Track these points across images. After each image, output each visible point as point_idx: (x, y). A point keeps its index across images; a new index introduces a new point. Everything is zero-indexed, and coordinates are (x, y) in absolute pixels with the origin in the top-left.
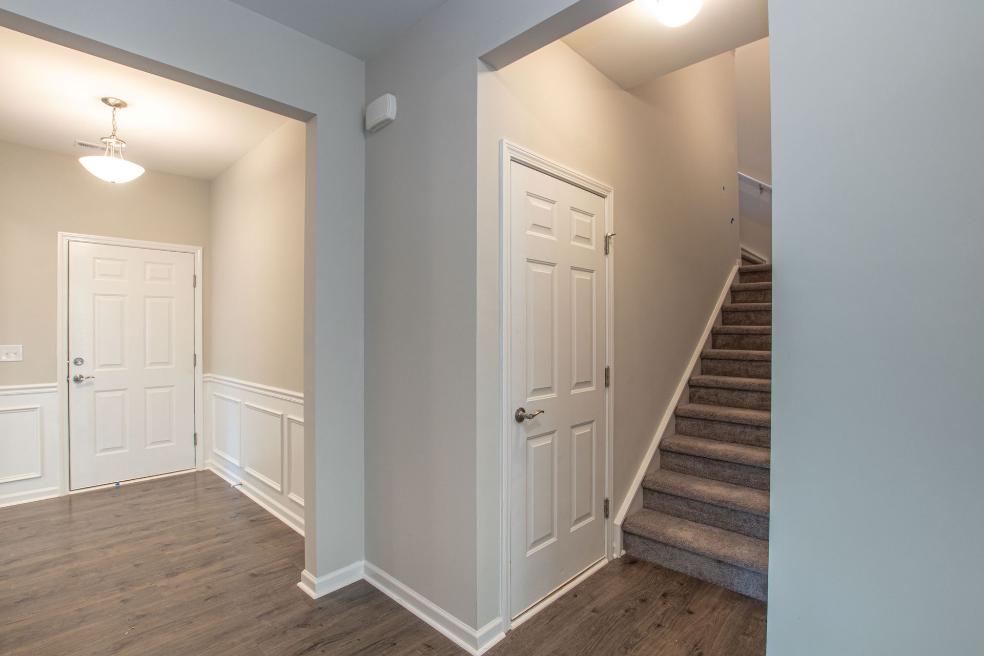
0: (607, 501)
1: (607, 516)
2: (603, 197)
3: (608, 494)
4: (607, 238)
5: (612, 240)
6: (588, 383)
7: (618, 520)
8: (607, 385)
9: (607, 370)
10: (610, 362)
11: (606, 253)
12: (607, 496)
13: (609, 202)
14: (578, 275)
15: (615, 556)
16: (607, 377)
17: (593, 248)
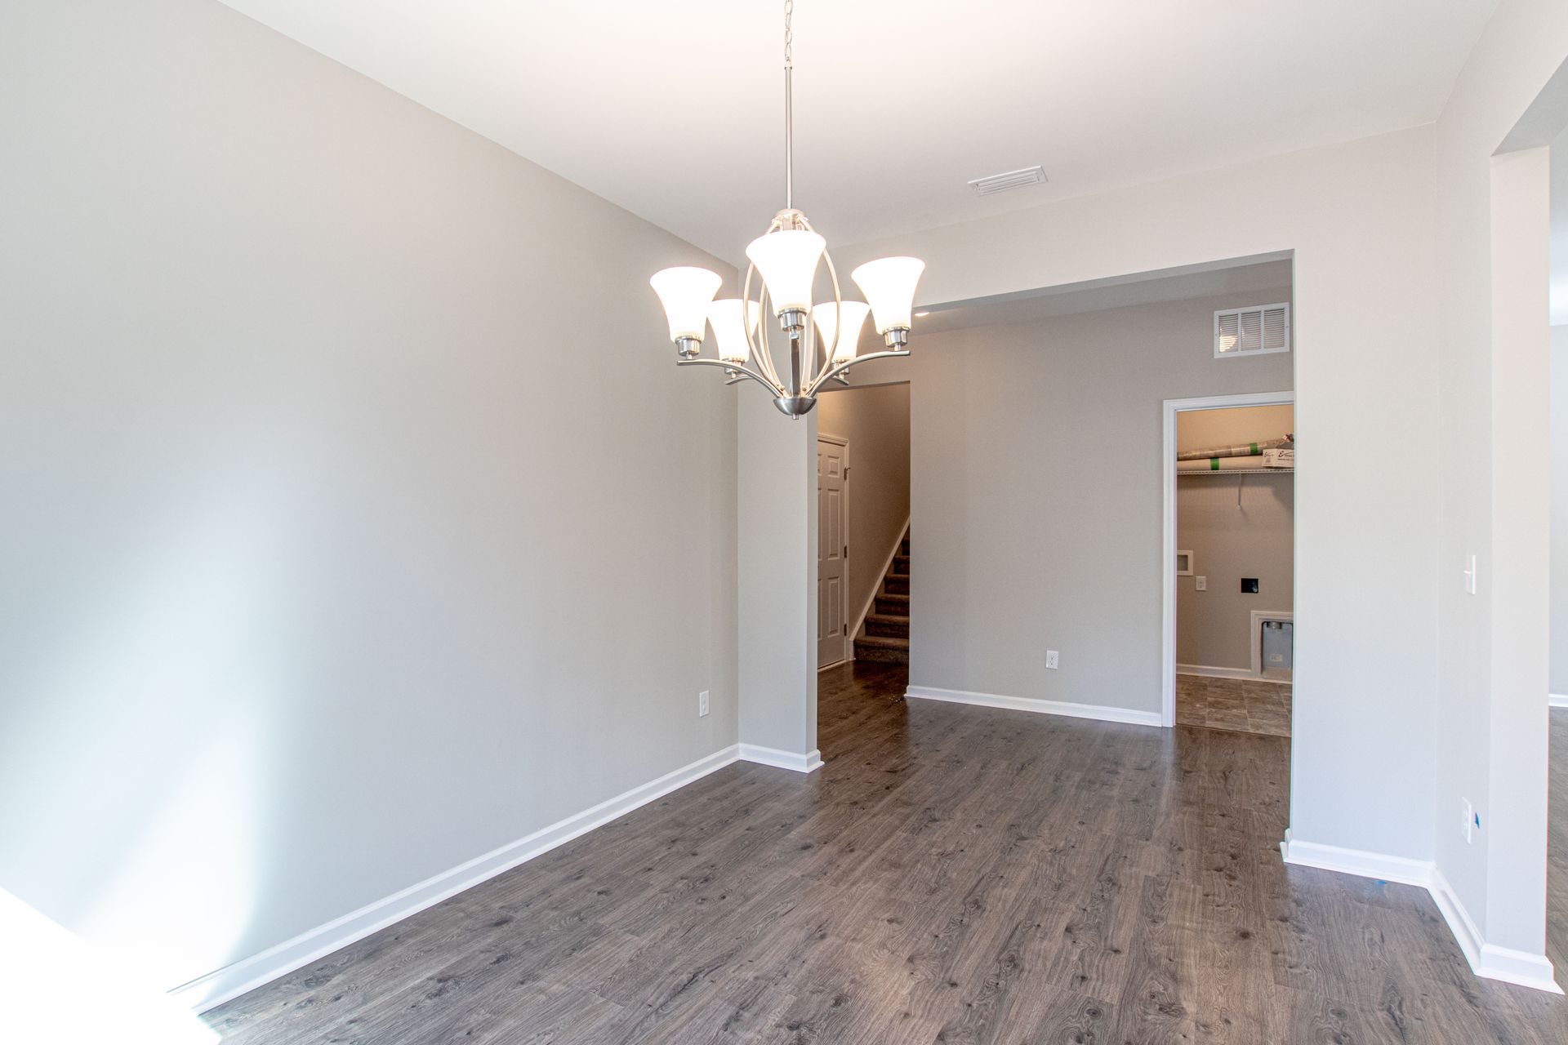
0: (845, 626)
1: (845, 634)
2: (843, 446)
3: (846, 621)
4: (846, 470)
5: (848, 471)
6: (836, 555)
7: (852, 637)
8: (845, 556)
9: (845, 548)
10: (847, 543)
11: (845, 478)
12: (845, 622)
13: (846, 449)
14: (832, 494)
15: (850, 660)
16: (845, 552)
17: (838, 477)
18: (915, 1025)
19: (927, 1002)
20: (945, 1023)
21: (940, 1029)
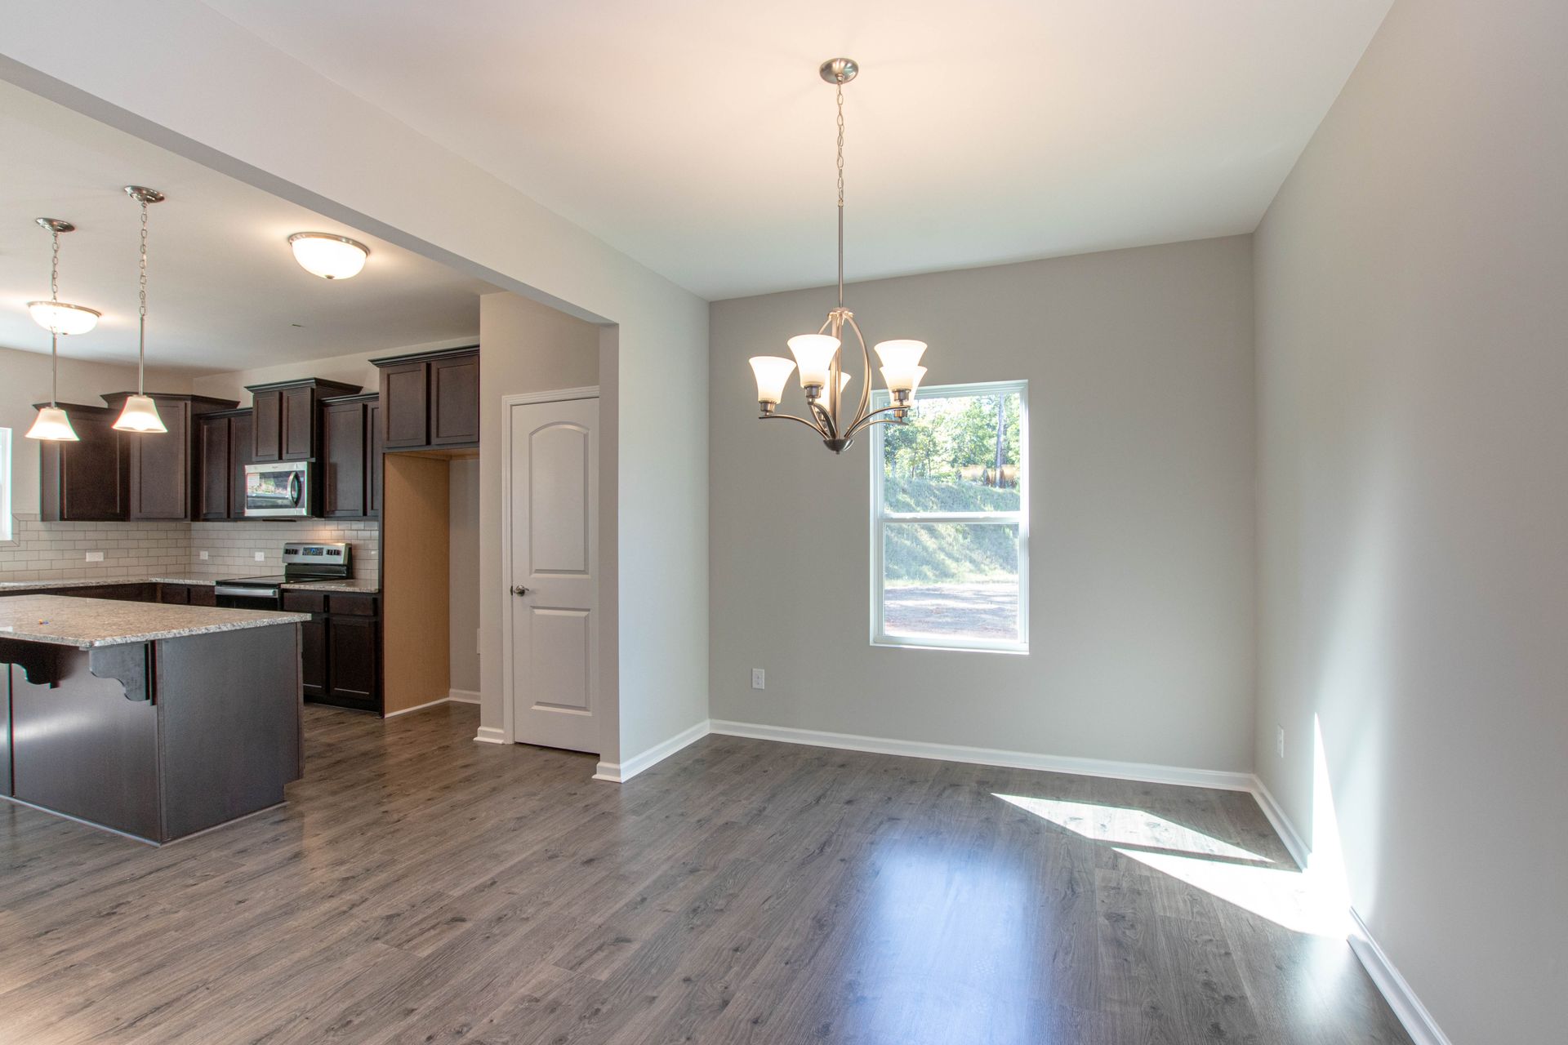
18: (748, 1012)
19: (733, 1039)
20: (718, 1018)
21: (725, 1011)
